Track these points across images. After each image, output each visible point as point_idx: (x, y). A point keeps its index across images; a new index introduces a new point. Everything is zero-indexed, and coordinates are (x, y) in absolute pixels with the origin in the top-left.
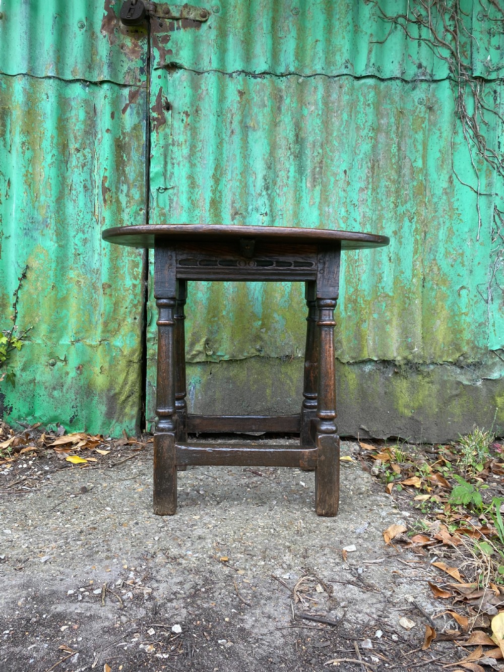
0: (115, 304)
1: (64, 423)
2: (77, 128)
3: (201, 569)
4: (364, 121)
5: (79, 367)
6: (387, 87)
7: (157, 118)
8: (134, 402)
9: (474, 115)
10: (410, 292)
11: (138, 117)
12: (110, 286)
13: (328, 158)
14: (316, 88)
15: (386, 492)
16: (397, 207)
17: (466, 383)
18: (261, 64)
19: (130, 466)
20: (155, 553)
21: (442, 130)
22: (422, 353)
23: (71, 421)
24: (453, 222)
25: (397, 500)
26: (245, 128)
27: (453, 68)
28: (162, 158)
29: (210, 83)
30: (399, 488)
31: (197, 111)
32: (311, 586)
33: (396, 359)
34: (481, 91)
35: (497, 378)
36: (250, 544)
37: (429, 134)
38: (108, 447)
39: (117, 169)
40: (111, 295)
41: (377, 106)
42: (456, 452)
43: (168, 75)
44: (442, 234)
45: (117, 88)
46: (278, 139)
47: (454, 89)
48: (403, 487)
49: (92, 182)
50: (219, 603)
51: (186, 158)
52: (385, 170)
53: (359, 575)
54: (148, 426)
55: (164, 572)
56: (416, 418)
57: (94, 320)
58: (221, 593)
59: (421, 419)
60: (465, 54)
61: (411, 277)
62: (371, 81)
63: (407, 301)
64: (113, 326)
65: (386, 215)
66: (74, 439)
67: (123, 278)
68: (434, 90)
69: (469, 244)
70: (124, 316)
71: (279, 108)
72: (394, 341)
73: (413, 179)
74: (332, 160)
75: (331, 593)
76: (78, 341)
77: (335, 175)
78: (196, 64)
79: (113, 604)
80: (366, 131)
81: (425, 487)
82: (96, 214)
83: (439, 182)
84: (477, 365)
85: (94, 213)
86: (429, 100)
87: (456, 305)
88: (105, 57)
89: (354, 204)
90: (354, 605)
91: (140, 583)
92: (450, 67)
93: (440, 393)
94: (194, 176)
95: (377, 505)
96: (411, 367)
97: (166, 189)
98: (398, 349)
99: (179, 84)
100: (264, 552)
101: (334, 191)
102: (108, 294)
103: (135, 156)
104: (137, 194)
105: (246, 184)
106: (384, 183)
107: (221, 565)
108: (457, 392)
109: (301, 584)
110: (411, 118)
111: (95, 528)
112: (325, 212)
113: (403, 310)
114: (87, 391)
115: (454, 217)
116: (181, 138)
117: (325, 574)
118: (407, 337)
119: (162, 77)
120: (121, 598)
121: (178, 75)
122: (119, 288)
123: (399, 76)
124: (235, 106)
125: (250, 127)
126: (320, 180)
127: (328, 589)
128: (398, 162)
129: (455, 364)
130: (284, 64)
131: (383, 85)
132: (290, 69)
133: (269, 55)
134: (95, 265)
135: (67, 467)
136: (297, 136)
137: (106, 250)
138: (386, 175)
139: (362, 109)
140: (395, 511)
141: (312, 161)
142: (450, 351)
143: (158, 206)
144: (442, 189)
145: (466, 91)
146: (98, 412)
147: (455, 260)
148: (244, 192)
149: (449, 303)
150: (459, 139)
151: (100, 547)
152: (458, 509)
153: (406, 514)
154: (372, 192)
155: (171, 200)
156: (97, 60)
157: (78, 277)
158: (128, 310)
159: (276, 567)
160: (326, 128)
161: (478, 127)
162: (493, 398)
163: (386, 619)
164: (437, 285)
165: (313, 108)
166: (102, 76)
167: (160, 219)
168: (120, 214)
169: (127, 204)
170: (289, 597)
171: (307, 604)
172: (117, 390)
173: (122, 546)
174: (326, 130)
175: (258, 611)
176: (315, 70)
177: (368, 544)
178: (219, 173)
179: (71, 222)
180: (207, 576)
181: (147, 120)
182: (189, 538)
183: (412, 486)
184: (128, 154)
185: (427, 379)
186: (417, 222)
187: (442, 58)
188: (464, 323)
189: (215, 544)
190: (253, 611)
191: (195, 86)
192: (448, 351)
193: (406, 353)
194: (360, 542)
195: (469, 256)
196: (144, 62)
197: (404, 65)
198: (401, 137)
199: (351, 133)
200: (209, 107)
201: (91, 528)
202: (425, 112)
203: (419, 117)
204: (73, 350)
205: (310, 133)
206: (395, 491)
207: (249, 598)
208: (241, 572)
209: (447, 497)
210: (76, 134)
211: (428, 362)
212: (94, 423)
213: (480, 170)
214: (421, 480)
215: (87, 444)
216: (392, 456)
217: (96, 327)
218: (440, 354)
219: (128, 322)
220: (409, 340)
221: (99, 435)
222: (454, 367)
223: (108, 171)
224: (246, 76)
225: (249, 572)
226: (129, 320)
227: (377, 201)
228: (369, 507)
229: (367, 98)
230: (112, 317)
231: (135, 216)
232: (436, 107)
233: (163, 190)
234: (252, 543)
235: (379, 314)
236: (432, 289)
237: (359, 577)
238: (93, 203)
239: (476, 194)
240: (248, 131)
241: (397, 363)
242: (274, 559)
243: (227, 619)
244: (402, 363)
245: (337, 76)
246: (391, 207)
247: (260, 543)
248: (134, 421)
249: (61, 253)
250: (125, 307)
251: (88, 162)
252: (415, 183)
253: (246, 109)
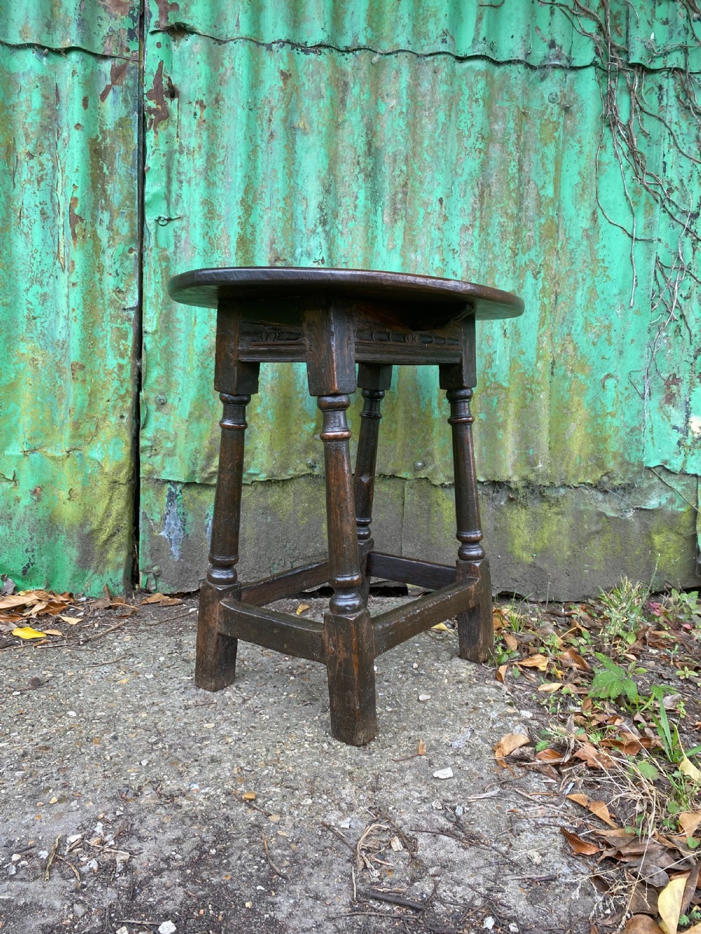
0: (90, 395)
1: (13, 575)
2: (29, 120)
3: (212, 815)
4: (470, 125)
5: (35, 491)
6: (503, 74)
7: (155, 110)
8: (121, 545)
9: (629, 121)
10: (532, 382)
11: (126, 107)
12: (82, 367)
13: (415, 180)
14: (398, 72)
15: (496, 679)
16: (517, 255)
17: (611, 514)
18: (315, 32)
19: (112, 641)
20: (140, 788)
21: (584, 142)
22: (549, 471)
23: (24, 572)
24: (596, 279)
25: (513, 692)
26: (291, 129)
27: (601, 50)
28: (164, 172)
29: (237, 58)
30: (516, 672)
31: (217, 101)
32: (384, 839)
33: (511, 480)
34: (640, 86)
35: (656, 507)
36: (291, 768)
37: (563, 148)
38: (81, 611)
39: (94, 188)
40: (84, 381)
41: (489, 102)
42: (596, 615)
43: (173, 44)
44: (580, 298)
45: (91, 60)
46: (340, 148)
47: (601, 81)
48: (521, 669)
49: (53, 206)
50: (237, 875)
51: (201, 174)
52: (499, 199)
53: (458, 818)
54: (142, 578)
55: (151, 821)
56: (539, 564)
57: (58, 419)
58: (242, 857)
59: (546, 566)
60: (619, 29)
61: (535, 360)
62: (480, 65)
63: (529, 395)
64: (87, 428)
65: (500, 268)
66: (27, 600)
67: (103, 356)
68: (573, 81)
69: (618, 312)
70: (104, 412)
71: (343, 101)
72: (509, 453)
73: (540, 214)
74: (421, 183)
75: (414, 850)
76: (33, 451)
77: (425, 204)
78: (215, 26)
79: (64, 883)
80: (472, 140)
81: (554, 670)
82: (61, 255)
83: (576, 219)
84: (627, 489)
85: (57, 256)
86: (564, 96)
87: (598, 402)
88: (72, 10)
89: (454, 250)
90: (450, 871)
91: (112, 843)
92: (596, 47)
93: (575, 529)
94: (213, 201)
95: (484, 701)
96: (533, 491)
97: (169, 220)
98: (514, 465)
99: (189, 57)
100: (312, 783)
101: (424, 230)
102: (80, 378)
103: (122, 168)
104: (124, 227)
105: (292, 215)
106: (497, 219)
107: (243, 807)
108: (599, 527)
109: (368, 837)
110: (538, 122)
111: (47, 748)
112: (411, 260)
113: (522, 408)
114: (49, 526)
115: (599, 273)
116: (193, 143)
117: (405, 818)
118: (527, 448)
119: (163, 46)
120: (79, 871)
121: (188, 42)
122: (96, 370)
123: (521, 58)
124: (277, 95)
125: (299, 128)
126: (403, 212)
127: (409, 843)
128: (518, 189)
129: (596, 487)
130: (350, 33)
131: (498, 71)
132: (359, 41)
133: (327, 17)
134: (60, 335)
135: (12, 645)
136: (369, 144)
137: (77, 311)
138: (502, 208)
139: (467, 107)
140: (510, 710)
141: (392, 184)
142: (589, 469)
143: (157, 245)
144: (581, 230)
145: (619, 85)
146: (67, 558)
147: (598, 336)
148: (288, 226)
149: (588, 398)
150: (607, 156)
151: (52, 781)
152: (604, 706)
153: (527, 714)
154: (480, 232)
155: (177, 237)
156: (60, 14)
157: (33, 352)
158: (110, 404)
159: (329, 808)
160: (414, 133)
161: (635, 139)
162: (649, 536)
163: (500, 895)
164: (572, 371)
165: (394, 102)
166: (68, 40)
167: (161, 265)
168: (98, 257)
169: (109, 242)
170: (349, 861)
171: (376, 873)
172: (95, 526)
173: (88, 779)
174: (414, 136)
175: (298, 888)
176: (398, 45)
177: (471, 765)
178: (251, 197)
179: (22, 268)
180: (222, 826)
181: (139, 113)
182: (197, 761)
183: (535, 669)
184: (111, 164)
185: (555, 509)
186: (544, 279)
187: (584, 34)
188: (610, 428)
189: (235, 771)
190: (292, 888)
191: (214, 62)
192: (586, 468)
193: (526, 472)
194: (459, 762)
195: (618, 330)
196: (134, 21)
197: (530, 42)
198: (523, 151)
199: (450, 144)
200: (235, 95)
201: (40, 748)
202: (559, 114)
203: (550, 122)
204: (26, 465)
205: (389, 140)
206: (509, 678)
207: (286, 863)
208: (275, 818)
209: (586, 684)
210: (27, 129)
211: (557, 484)
212: (60, 575)
213: (636, 203)
214: (548, 660)
215: (47, 608)
216: (504, 622)
217: (61, 429)
218: (574, 472)
219: (111, 422)
220: (531, 452)
221: (68, 593)
222: (594, 492)
223: (79, 190)
224: (292, 49)
225: (288, 817)
226: (113, 419)
227: (486, 246)
228: (471, 704)
229: (475, 90)
230: (86, 415)
231: (122, 260)
232: (574, 108)
233: (165, 222)
234: (294, 767)
235: (487, 413)
236: (564, 377)
237: (458, 823)
238: (56, 239)
239: (630, 239)
240: (295, 134)
241: (512, 486)
242: (327, 794)
243: (248, 905)
244: (520, 485)
245: (431, 55)
246: (507, 256)
247: (307, 768)
248: (121, 571)
249: (6, 315)
250: (106, 399)
251: (47, 174)
252: (543, 221)
253: (292, 100)
